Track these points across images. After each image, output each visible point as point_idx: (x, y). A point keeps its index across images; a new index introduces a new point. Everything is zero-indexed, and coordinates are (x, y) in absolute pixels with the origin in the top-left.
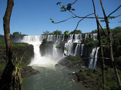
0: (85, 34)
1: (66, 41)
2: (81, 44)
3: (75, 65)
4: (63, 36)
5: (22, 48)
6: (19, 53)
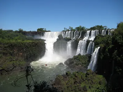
3: (77, 65)
4: (80, 33)
5: (22, 45)
6: (19, 49)
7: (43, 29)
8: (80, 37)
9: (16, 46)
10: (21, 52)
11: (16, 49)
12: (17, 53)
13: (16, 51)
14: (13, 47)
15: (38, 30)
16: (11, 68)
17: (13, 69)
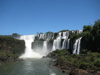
0: (72, 31)
1: (55, 38)
2: (68, 39)
4: (52, 35)
5: (11, 39)
6: (8, 43)
7: (17, 34)
8: (53, 38)
9: (6, 40)
10: (10, 46)
11: (5, 43)
12: (6, 47)
13: (5, 45)
14: (3, 41)
15: (13, 34)
16: (5, 58)
17: (7, 58)
